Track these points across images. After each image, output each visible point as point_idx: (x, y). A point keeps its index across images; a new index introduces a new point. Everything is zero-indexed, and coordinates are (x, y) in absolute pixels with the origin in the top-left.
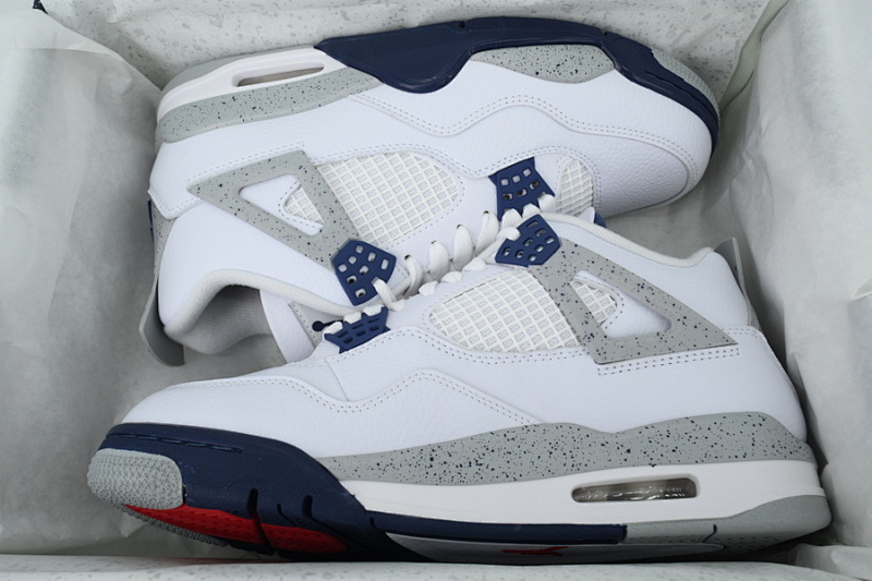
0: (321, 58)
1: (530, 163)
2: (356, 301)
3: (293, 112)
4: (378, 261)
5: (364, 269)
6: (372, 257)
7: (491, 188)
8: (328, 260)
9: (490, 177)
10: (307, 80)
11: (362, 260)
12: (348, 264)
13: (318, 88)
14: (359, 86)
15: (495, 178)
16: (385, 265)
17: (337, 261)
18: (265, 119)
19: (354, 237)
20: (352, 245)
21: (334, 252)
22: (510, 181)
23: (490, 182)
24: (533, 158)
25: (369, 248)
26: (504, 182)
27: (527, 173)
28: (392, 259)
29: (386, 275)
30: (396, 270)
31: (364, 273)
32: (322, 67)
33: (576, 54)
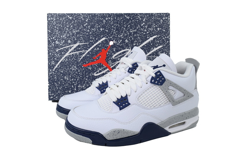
0: (170, 131)
1: (121, 109)
2: (159, 71)
6: (156, 82)
7: (130, 102)
9: (130, 104)
10: (172, 124)
11: (159, 81)
12: (162, 80)
13: (170, 122)
14: (162, 123)
15: (129, 104)
16: (153, 81)
17: (165, 80)
18: (180, 113)
19: (161, 86)
20: (161, 84)
21: (165, 82)
22: (125, 104)
24: (120, 110)
25: (157, 84)
26: (127, 103)
27: (121, 107)
28: (151, 82)
29: (152, 78)
30: (150, 80)
31: (158, 78)
32: (169, 128)
33: (114, 136)
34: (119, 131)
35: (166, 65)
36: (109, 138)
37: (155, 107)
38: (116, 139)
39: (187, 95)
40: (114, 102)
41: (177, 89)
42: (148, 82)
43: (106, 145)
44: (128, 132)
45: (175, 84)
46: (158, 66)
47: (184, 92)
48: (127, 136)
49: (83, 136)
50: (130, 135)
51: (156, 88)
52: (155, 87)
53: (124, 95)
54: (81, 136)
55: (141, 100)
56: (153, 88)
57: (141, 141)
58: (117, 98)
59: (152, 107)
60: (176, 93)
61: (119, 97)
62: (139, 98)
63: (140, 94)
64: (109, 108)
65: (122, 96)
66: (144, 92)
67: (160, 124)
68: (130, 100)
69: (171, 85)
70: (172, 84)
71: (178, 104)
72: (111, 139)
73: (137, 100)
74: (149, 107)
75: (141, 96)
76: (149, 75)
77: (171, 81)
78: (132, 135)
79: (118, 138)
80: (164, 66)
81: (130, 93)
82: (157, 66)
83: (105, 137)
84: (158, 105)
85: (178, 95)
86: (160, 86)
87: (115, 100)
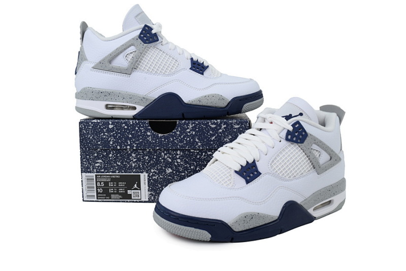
0: (314, 214)
1: (248, 182)
2: (298, 122)
3: (320, 190)
4: (292, 138)
5: (296, 134)
6: (294, 139)
7: (260, 170)
8: (309, 135)
9: (261, 174)
10: (318, 203)
11: (297, 137)
12: (302, 135)
13: (315, 200)
14: (305, 202)
15: (259, 174)
16: (289, 137)
17: (306, 135)
18: (327, 187)
19: (302, 144)
20: (302, 141)
21: (308, 138)
22: (254, 174)
23: (261, 172)
24: (247, 184)
25: (296, 142)
26: (256, 173)
27: (248, 178)
28: (287, 139)
29: (289, 133)
30: (285, 136)
31: (296, 133)
32: (314, 210)
33: (245, 225)
34: (252, 216)
35: (303, 113)
36: (237, 228)
37: (295, 176)
38: (248, 228)
39: (335, 158)
40: (236, 172)
41: (323, 148)
42: (282, 140)
43: (233, 240)
44: (264, 217)
45: (321, 142)
46: (293, 116)
47: (331, 153)
48: (264, 223)
49: (195, 228)
50: (267, 222)
51: (295, 148)
52: (292, 146)
53: (250, 161)
54: (193, 229)
55: (275, 167)
56: (290, 148)
57: (281, 230)
58: (241, 166)
59: (292, 177)
60: (321, 155)
61: (244, 164)
62: (272, 164)
63: (273, 159)
64: (228, 182)
65: (247, 162)
66: (278, 155)
67: (304, 203)
68: (260, 167)
69: (315, 143)
70: (316, 141)
71: (325, 173)
72: (240, 230)
73: (270, 166)
74: (287, 177)
75: (275, 161)
76: (283, 128)
77: (314, 137)
78: (270, 221)
79: (251, 227)
80: (301, 114)
81: (258, 157)
82: (291, 115)
83: (232, 227)
84: (300, 174)
85: (324, 158)
86: (300, 145)
87: (238, 168)
